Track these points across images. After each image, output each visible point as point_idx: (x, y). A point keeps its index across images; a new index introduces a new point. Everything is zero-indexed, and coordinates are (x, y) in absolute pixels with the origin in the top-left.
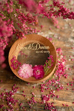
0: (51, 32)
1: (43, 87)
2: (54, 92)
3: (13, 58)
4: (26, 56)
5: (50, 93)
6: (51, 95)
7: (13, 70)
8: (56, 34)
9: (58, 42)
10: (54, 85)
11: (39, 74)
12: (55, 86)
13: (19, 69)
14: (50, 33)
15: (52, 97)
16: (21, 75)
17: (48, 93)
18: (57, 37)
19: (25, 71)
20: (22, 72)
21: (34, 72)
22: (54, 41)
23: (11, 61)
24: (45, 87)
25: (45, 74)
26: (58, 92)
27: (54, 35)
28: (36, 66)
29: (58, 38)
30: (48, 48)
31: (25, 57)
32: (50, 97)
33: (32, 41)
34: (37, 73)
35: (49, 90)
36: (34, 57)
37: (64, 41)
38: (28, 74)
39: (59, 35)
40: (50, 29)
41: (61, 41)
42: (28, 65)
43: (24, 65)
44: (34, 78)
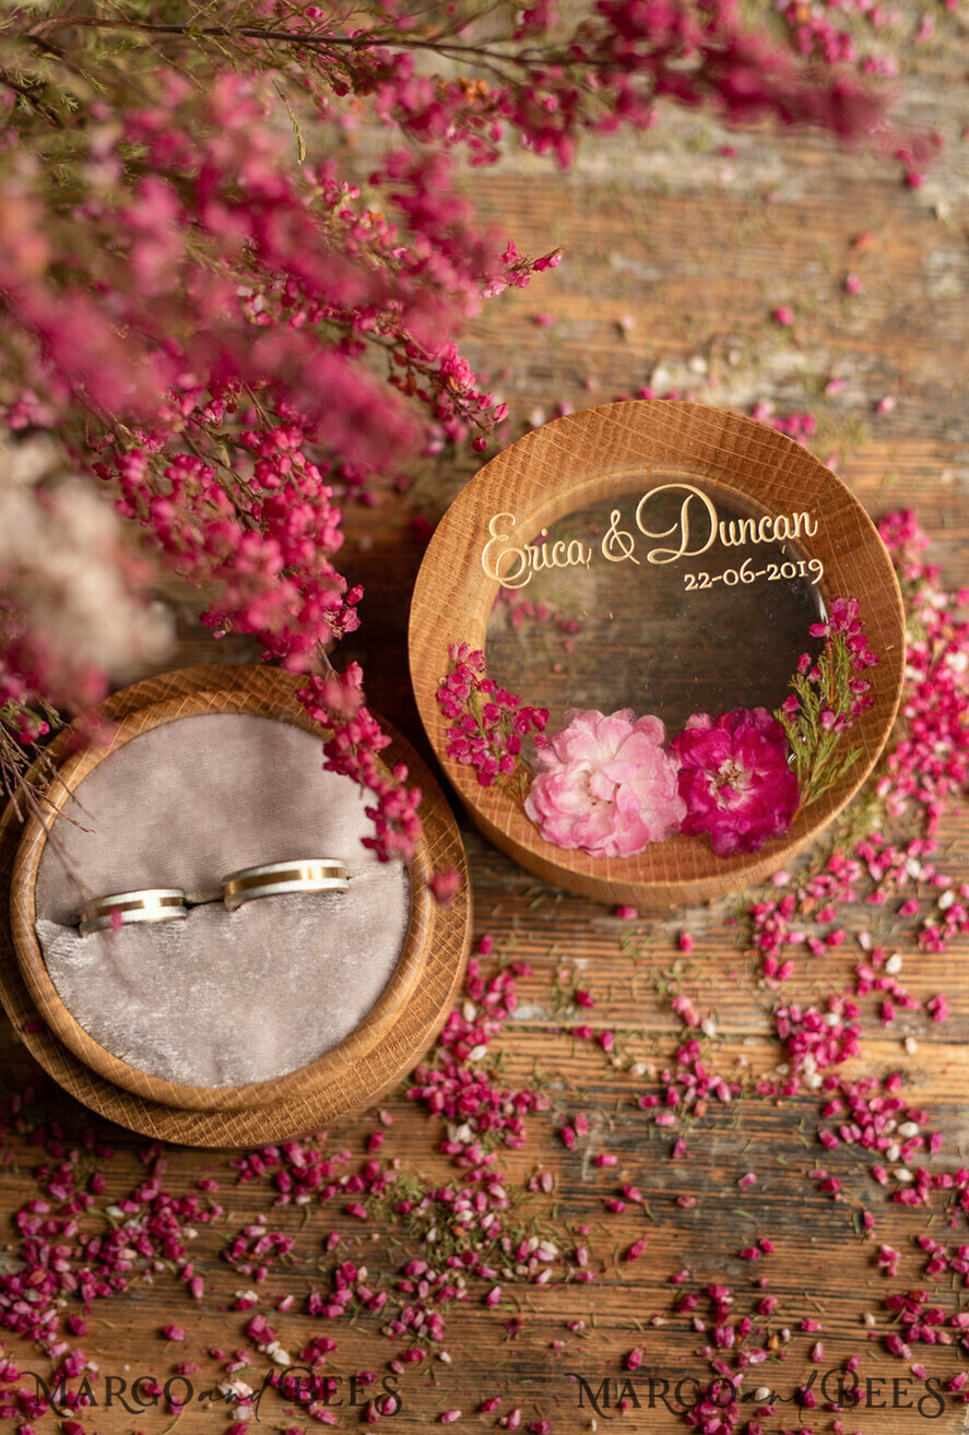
0: (794, 343)
1: (783, 926)
2: (895, 964)
3: (458, 673)
4: (565, 628)
5: (857, 985)
6: (864, 1002)
7: (471, 791)
8: (844, 368)
9: (882, 449)
10: (886, 895)
11: (743, 795)
12: (900, 906)
13: (536, 770)
14: (785, 360)
15: (882, 1013)
16: (560, 827)
17: (840, 984)
18: (855, 396)
19: (598, 784)
20: (570, 799)
21: (688, 784)
22: (830, 446)
23: (444, 696)
24: (802, 932)
25: (807, 799)
26: (933, 963)
27: (825, 382)
28: (700, 722)
29: (875, 407)
30: (797, 525)
31: (550, 638)
32: (864, 1019)
33: (619, 474)
34: (725, 790)
35: (841, 953)
36: (650, 629)
37: (939, 436)
38: (631, 817)
39: (883, 376)
40: (775, 317)
41: (912, 434)
42: (621, 721)
43: (581, 727)
44: (694, 849)
